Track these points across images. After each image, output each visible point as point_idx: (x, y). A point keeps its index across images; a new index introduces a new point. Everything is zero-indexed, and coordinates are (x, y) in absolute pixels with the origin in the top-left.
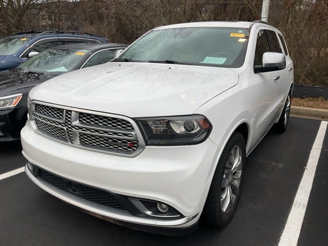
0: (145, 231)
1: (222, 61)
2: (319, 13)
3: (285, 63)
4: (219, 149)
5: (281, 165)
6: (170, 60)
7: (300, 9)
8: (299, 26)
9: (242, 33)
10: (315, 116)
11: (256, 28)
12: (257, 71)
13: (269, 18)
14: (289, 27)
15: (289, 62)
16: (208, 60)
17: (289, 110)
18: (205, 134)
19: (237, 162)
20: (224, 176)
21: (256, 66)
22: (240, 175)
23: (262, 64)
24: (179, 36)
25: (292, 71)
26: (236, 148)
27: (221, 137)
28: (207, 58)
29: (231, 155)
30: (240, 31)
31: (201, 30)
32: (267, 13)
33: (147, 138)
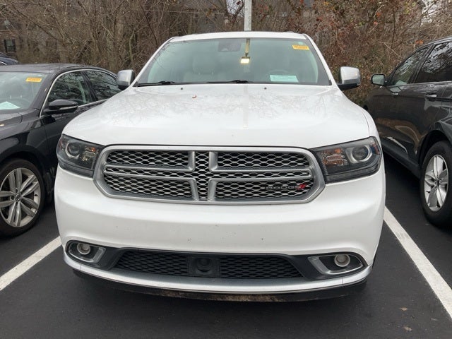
0: (317, 299)
1: (294, 79)
16: (272, 78)
23: (341, 81)
30: (300, 43)
33: (327, 174)
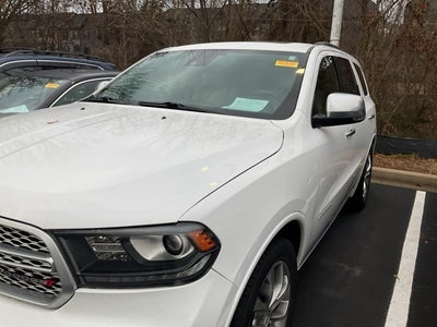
2: (410, 37)
3: (364, 111)
4: (235, 288)
5: (358, 271)
6: (173, 102)
7: (383, 32)
8: (382, 55)
9: (295, 61)
10: (407, 182)
11: (317, 53)
12: (316, 123)
13: (340, 41)
14: (369, 54)
15: (370, 106)
16: (240, 103)
17: (369, 177)
18: (204, 261)
19: (278, 292)
20: (254, 322)
21: (316, 116)
22: (285, 310)
23: (325, 113)
24: (195, 63)
25: (374, 119)
26: (277, 268)
27: (243, 258)
28: (238, 99)
29: (267, 282)
30: (292, 58)
31: (230, 54)
32: (339, 34)
33: (78, 273)
